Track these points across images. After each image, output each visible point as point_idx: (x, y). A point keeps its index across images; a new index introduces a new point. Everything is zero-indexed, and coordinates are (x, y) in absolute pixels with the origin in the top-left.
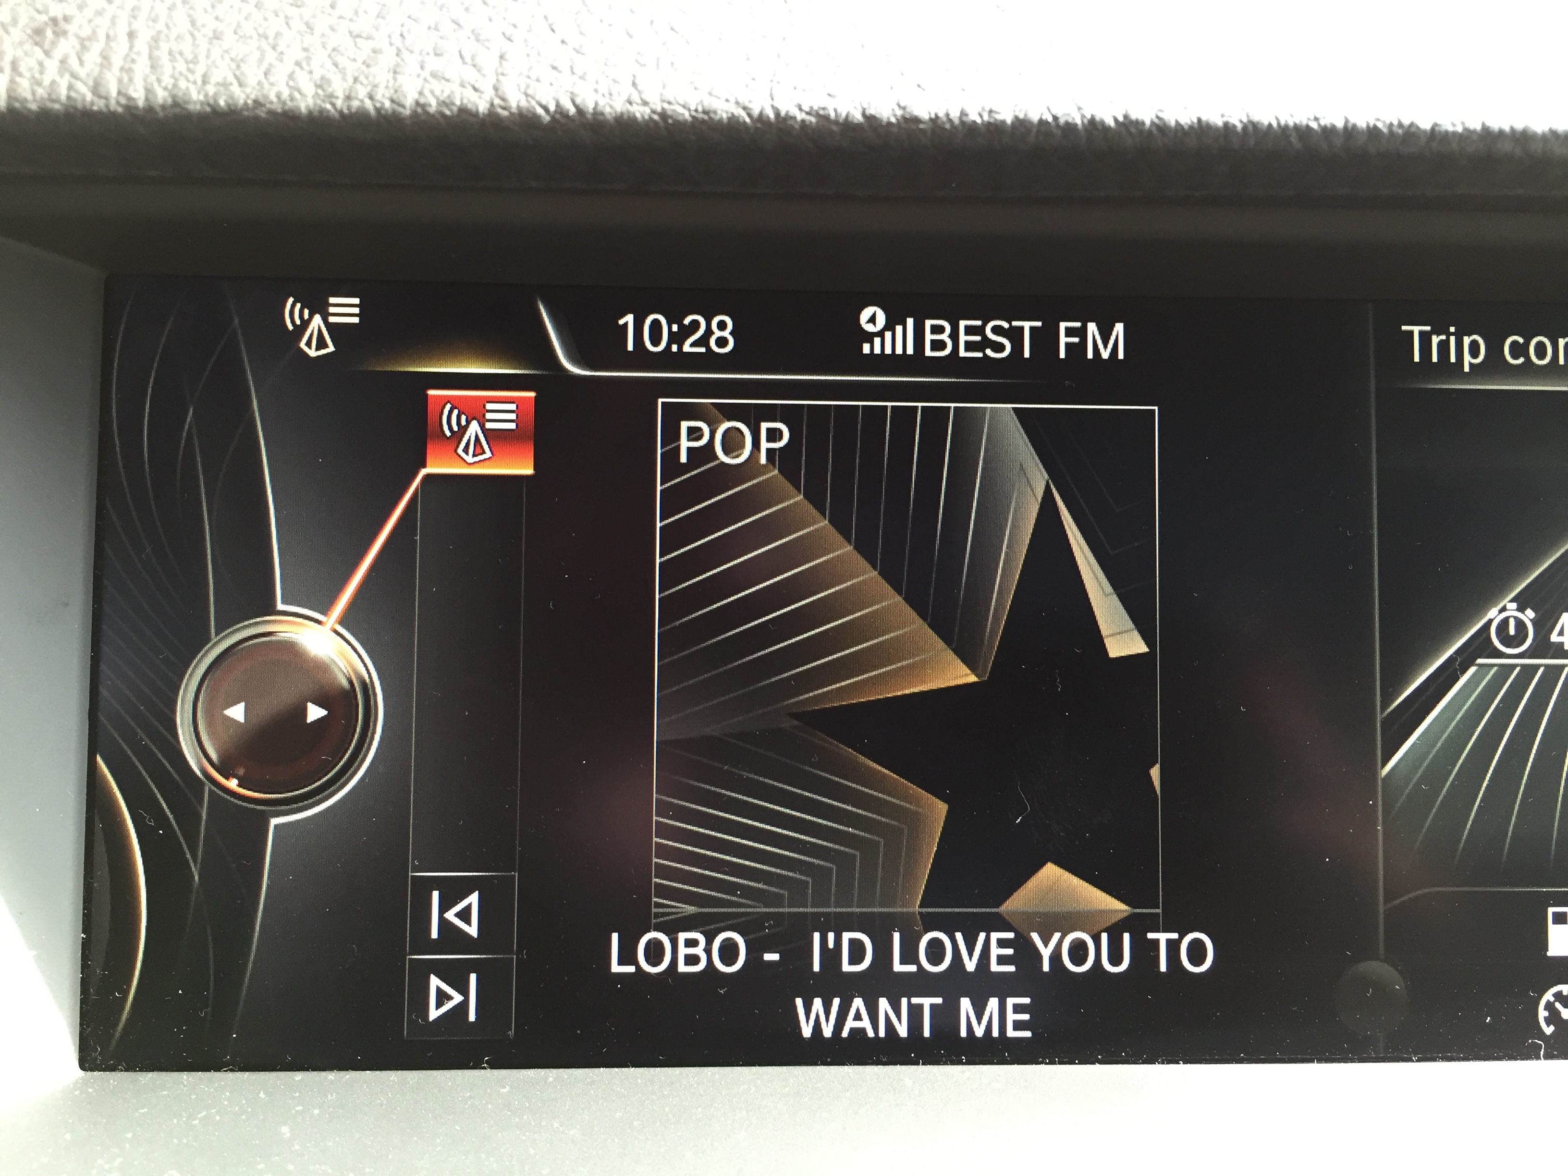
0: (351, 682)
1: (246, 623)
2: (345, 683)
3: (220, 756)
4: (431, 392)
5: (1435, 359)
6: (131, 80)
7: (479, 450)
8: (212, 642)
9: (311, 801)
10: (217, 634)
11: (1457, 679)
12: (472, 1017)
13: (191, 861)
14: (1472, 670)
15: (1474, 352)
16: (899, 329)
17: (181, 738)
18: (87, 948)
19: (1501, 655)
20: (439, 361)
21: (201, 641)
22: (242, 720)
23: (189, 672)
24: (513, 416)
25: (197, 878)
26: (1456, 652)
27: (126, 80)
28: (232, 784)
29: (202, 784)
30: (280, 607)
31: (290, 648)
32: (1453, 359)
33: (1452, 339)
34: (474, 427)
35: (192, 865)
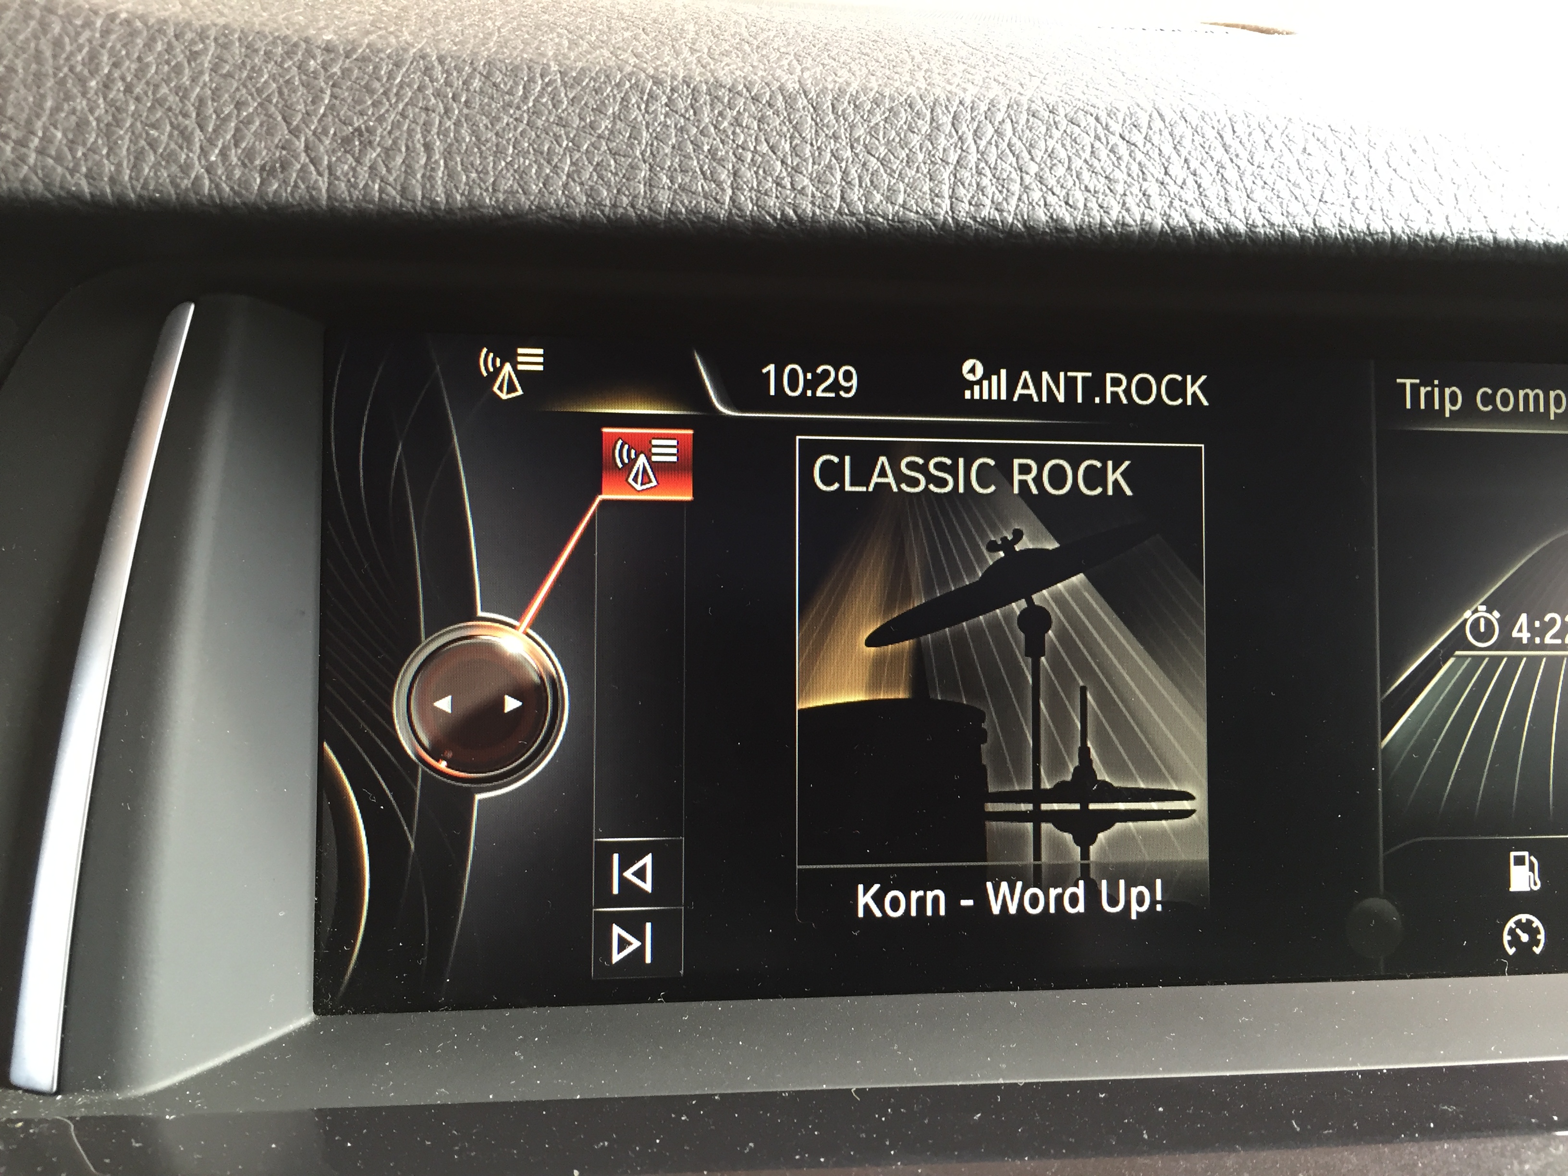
0: (541, 678)
1: (451, 627)
2: (536, 679)
3: (431, 741)
4: (605, 430)
5: (1423, 406)
6: (433, 186)
7: (646, 480)
8: (423, 644)
9: (509, 779)
10: (426, 638)
11: (1440, 668)
12: (648, 960)
13: (407, 832)
14: (1451, 661)
15: (1453, 401)
16: (994, 378)
17: (397, 727)
18: (318, 907)
19: (1474, 648)
20: (612, 403)
21: (413, 643)
22: (449, 711)
23: (403, 670)
24: (674, 451)
25: (413, 846)
26: (1439, 646)
27: (428, 186)
28: (443, 765)
29: (416, 766)
30: (480, 614)
31: (490, 649)
32: (1437, 407)
33: (1436, 390)
34: (642, 459)
35: (409, 835)
